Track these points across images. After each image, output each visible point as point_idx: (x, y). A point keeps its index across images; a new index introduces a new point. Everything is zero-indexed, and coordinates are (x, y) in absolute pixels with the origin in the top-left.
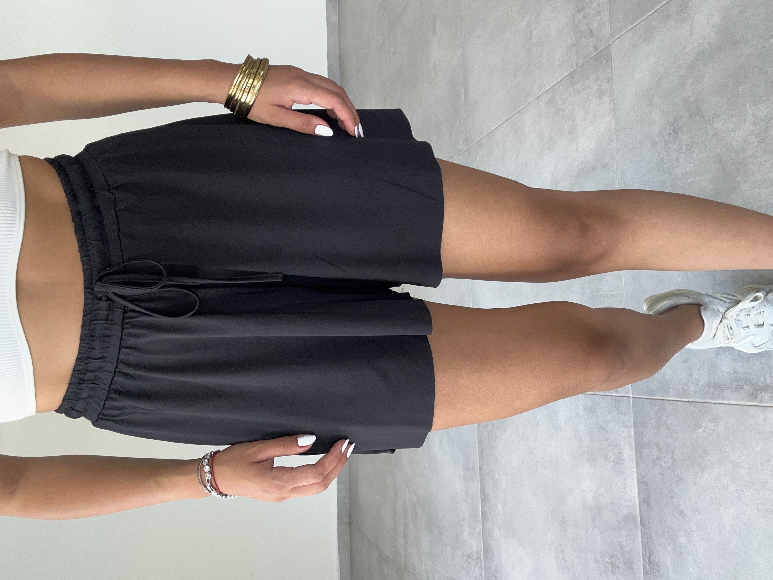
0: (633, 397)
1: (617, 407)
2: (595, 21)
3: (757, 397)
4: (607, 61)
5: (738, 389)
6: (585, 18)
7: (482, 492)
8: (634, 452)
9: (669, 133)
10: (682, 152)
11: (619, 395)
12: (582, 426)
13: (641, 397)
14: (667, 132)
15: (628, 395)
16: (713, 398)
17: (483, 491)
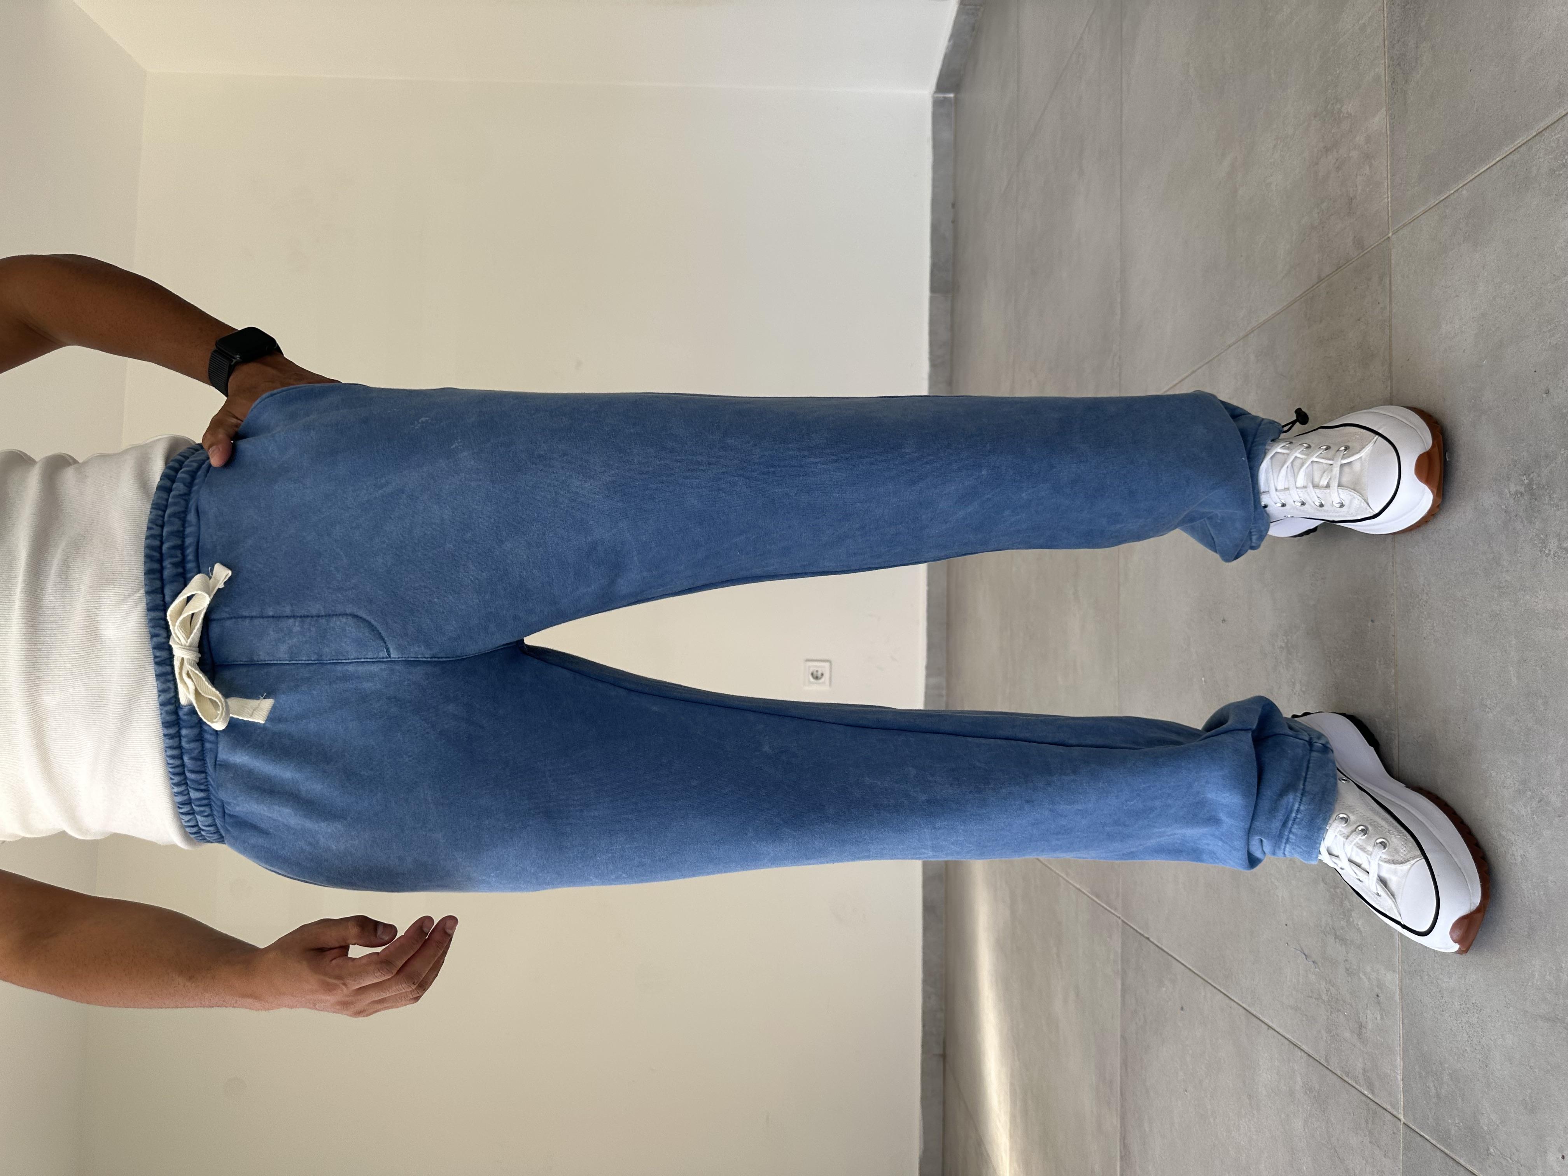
0: (1404, 1123)
1: (1370, 1125)
2: (1358, 177)
4: (1381, 279)
6: (1338, 169)
9: (1516, 493)
10: (1547, 552)
11: (1376, 1100)
12: (1298, 1124)
13: (1422, 1133)
14: (1513, 489)
15: (1395, 1113)
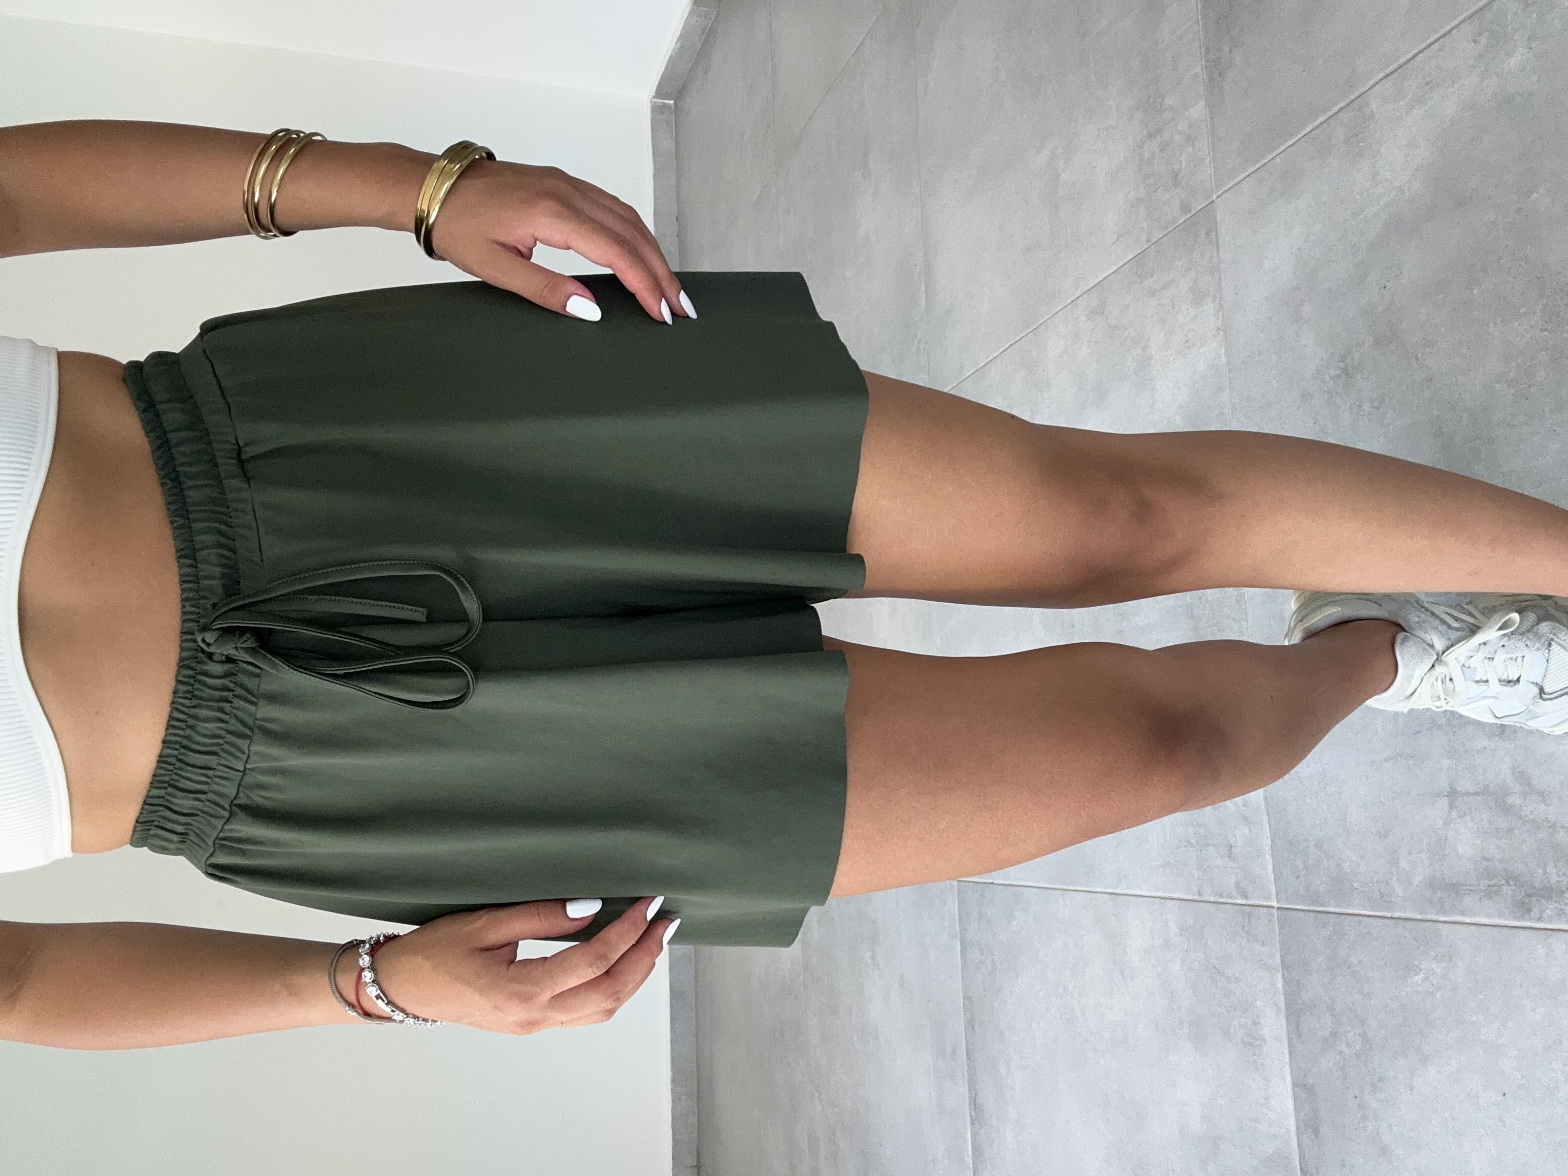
0: (1278, 908)
1: (1246, 929)
2: (1182, 155)
3: (1529, 910)
4: (1208, 234)
5: (1492, 892)
6: (1163, 150)
7: (973, 1104)
8: (1285, 1022)
9: (1335, 377)
10: (1362, 413)
11: (1250, 903)
12: (1176, 967)
13: (1294, 907)
14: (1332, 374)
15: (1268, 904)
16: (1442, 911)
17: (975, 1099)
